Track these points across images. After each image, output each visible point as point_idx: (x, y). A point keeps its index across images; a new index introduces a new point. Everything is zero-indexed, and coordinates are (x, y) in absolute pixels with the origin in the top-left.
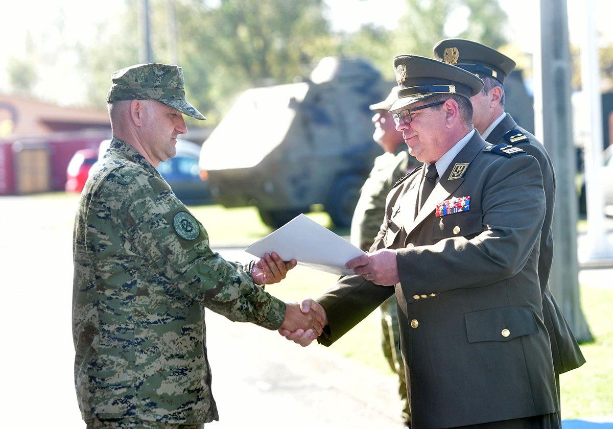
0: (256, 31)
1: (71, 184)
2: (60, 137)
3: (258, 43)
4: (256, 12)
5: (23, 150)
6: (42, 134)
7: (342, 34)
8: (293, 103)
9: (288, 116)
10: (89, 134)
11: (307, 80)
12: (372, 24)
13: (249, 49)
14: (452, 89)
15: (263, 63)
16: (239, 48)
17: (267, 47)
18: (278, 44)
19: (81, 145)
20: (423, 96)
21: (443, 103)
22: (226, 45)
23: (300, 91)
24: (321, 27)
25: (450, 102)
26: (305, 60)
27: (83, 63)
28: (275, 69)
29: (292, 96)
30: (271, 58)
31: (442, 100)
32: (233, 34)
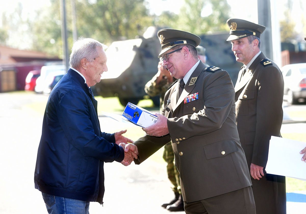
0: (114, 15)
1: (27, 87)
2: (21, 65)
3: (115, 20)
4: (113, 5)
5: (3, 71)
6: (12, 63)
7: (154, 16)
8: (135, 48)
9: (133, 54)
10: (35, 63)
11: (141, 37)
12: (168, 11)
13: (110, 22)
14: (185, 42)
15: (117, 29)
16: (105, 22)
17: (119, 22)
18: (124, 20)
19: (31, 69)
20: (172, 47)
21: (181, 49)
22: (99, 21)
23: (138, 42)
24: (144, 13)
25: (184, 48)
26: (139, 28)
27: (31, 29)
28: (123, 32)
29: (134, 45)
30: (121, 27)
31: (181, 47)
32: (103, 16)
